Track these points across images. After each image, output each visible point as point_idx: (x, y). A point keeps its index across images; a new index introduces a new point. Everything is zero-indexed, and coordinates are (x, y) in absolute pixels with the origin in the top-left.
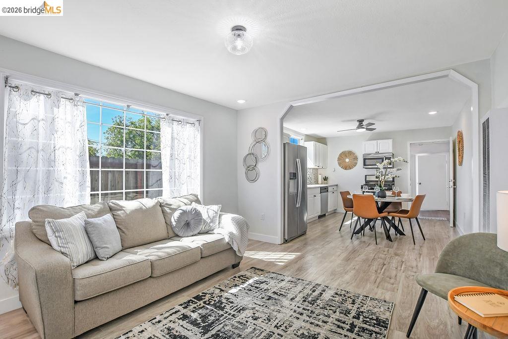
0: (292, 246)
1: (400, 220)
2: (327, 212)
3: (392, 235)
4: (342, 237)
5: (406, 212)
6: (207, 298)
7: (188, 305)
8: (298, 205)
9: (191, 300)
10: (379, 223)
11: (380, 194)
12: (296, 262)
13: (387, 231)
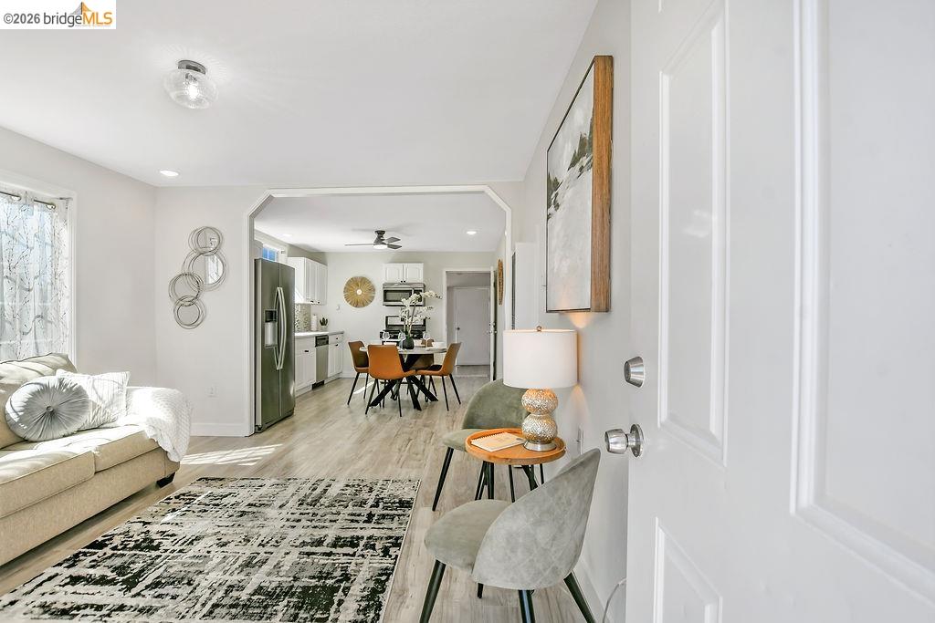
0: (271, 436)
1: (431, 380)
2: (327, 378)
3: (422, 401)
4: (351, 412)
5: (438, 367)
6: (117, 541)
7: (75, 562)
8: (279, 367)
9: (80, 553)
10: (404, 388)
11: (406, 345)
12: (281, 458)
13: (415, 397)
